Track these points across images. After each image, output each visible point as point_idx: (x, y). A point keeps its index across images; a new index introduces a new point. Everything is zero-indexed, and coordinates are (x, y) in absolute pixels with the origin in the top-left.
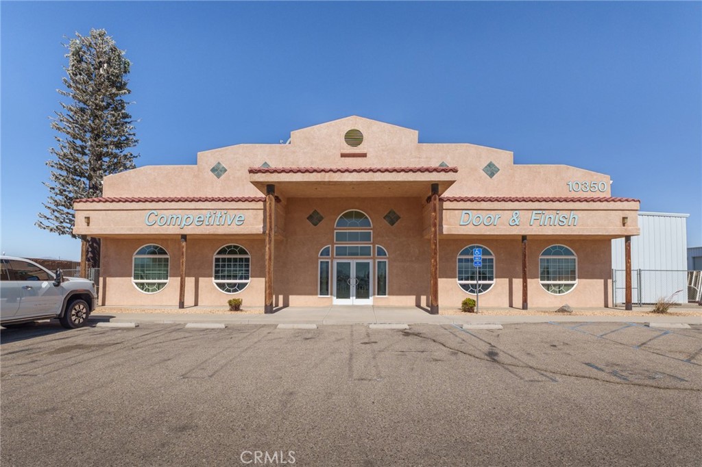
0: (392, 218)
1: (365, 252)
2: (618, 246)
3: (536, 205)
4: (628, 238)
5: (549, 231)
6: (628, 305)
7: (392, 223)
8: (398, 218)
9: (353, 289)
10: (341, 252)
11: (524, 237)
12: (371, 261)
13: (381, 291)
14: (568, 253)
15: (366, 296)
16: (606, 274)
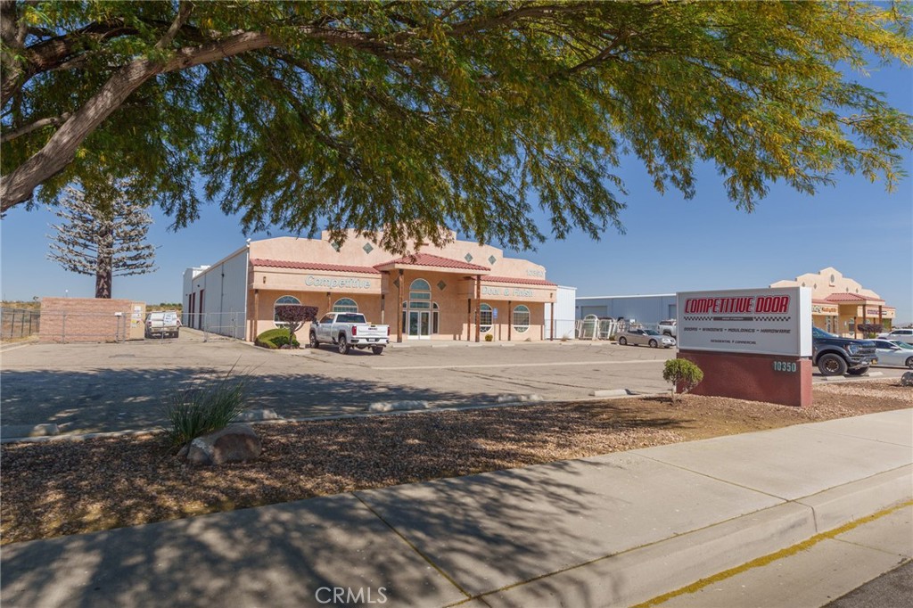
0: (442, 285)
1: (426, 306)
2: (547, 307)
3: (516, 285)
4: (552, 304)
5: (521, 299)
6: (551, 339)
7: (442, 289)
8: (445, 285)
9: (419, 329)
10: (414, 305)
11: (510, 302)
12: (429, 312)
13: (435, 331)
14: (526, 310)
15: (427, 334)
16: (542, 323)
